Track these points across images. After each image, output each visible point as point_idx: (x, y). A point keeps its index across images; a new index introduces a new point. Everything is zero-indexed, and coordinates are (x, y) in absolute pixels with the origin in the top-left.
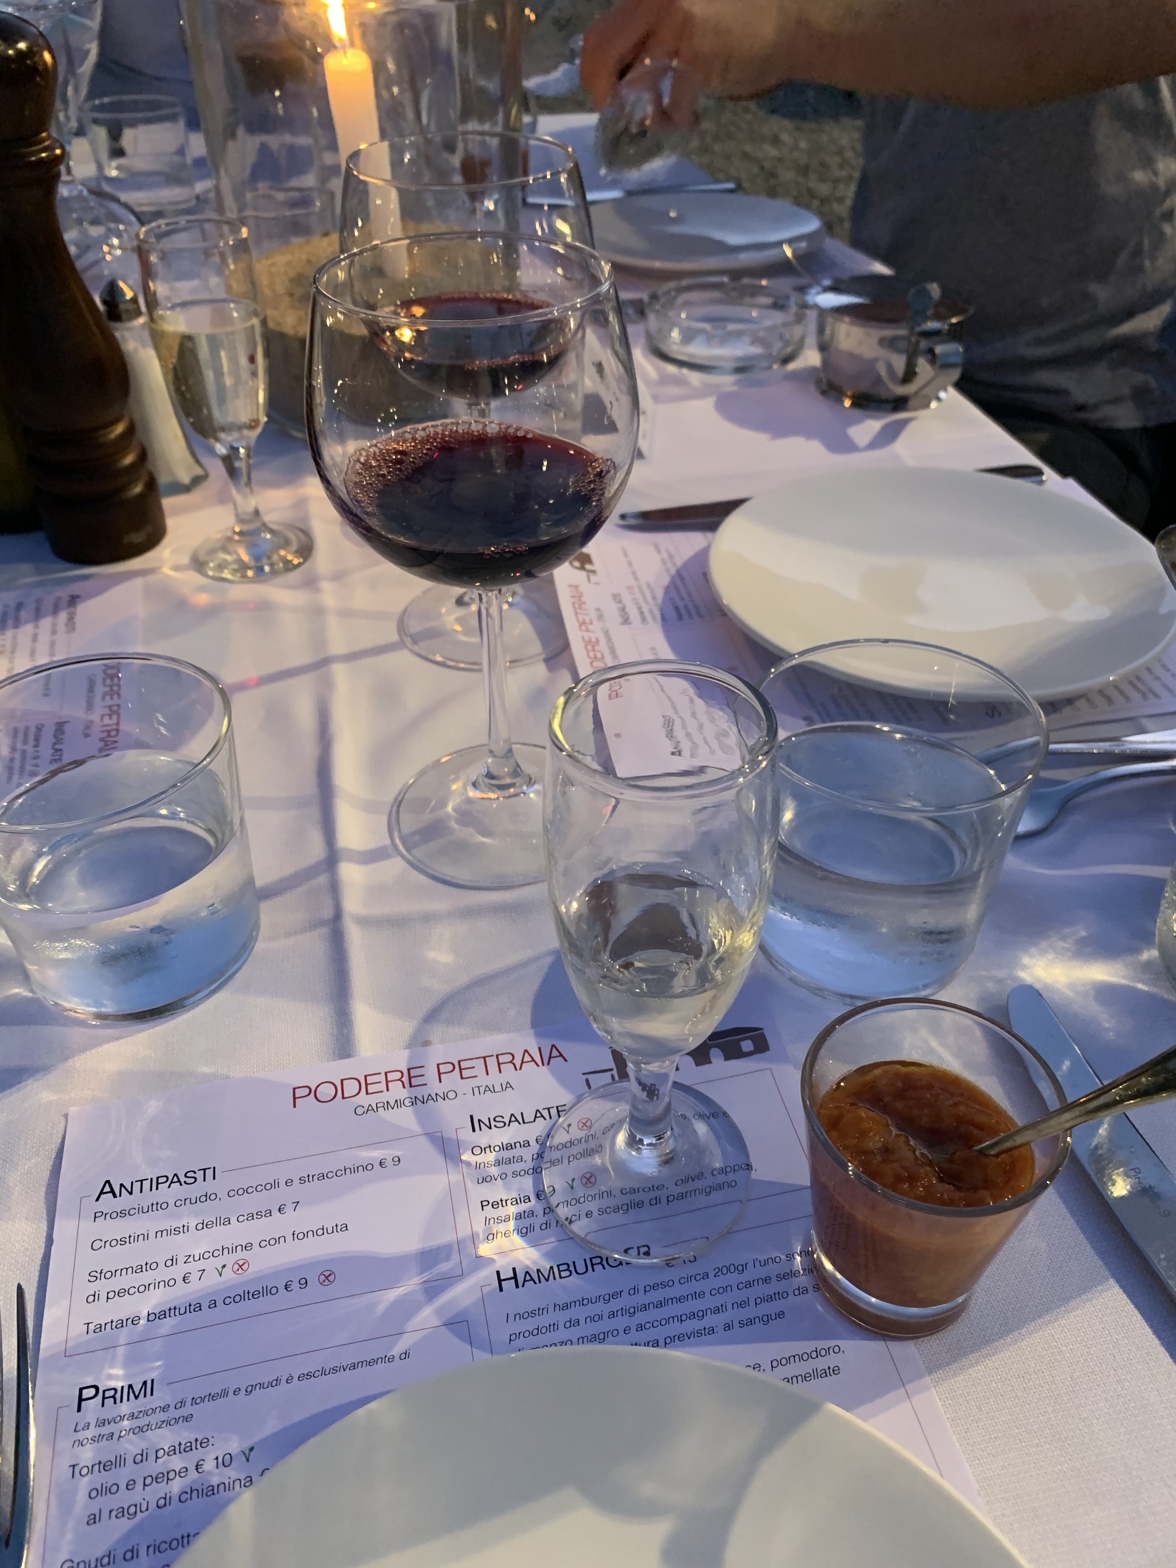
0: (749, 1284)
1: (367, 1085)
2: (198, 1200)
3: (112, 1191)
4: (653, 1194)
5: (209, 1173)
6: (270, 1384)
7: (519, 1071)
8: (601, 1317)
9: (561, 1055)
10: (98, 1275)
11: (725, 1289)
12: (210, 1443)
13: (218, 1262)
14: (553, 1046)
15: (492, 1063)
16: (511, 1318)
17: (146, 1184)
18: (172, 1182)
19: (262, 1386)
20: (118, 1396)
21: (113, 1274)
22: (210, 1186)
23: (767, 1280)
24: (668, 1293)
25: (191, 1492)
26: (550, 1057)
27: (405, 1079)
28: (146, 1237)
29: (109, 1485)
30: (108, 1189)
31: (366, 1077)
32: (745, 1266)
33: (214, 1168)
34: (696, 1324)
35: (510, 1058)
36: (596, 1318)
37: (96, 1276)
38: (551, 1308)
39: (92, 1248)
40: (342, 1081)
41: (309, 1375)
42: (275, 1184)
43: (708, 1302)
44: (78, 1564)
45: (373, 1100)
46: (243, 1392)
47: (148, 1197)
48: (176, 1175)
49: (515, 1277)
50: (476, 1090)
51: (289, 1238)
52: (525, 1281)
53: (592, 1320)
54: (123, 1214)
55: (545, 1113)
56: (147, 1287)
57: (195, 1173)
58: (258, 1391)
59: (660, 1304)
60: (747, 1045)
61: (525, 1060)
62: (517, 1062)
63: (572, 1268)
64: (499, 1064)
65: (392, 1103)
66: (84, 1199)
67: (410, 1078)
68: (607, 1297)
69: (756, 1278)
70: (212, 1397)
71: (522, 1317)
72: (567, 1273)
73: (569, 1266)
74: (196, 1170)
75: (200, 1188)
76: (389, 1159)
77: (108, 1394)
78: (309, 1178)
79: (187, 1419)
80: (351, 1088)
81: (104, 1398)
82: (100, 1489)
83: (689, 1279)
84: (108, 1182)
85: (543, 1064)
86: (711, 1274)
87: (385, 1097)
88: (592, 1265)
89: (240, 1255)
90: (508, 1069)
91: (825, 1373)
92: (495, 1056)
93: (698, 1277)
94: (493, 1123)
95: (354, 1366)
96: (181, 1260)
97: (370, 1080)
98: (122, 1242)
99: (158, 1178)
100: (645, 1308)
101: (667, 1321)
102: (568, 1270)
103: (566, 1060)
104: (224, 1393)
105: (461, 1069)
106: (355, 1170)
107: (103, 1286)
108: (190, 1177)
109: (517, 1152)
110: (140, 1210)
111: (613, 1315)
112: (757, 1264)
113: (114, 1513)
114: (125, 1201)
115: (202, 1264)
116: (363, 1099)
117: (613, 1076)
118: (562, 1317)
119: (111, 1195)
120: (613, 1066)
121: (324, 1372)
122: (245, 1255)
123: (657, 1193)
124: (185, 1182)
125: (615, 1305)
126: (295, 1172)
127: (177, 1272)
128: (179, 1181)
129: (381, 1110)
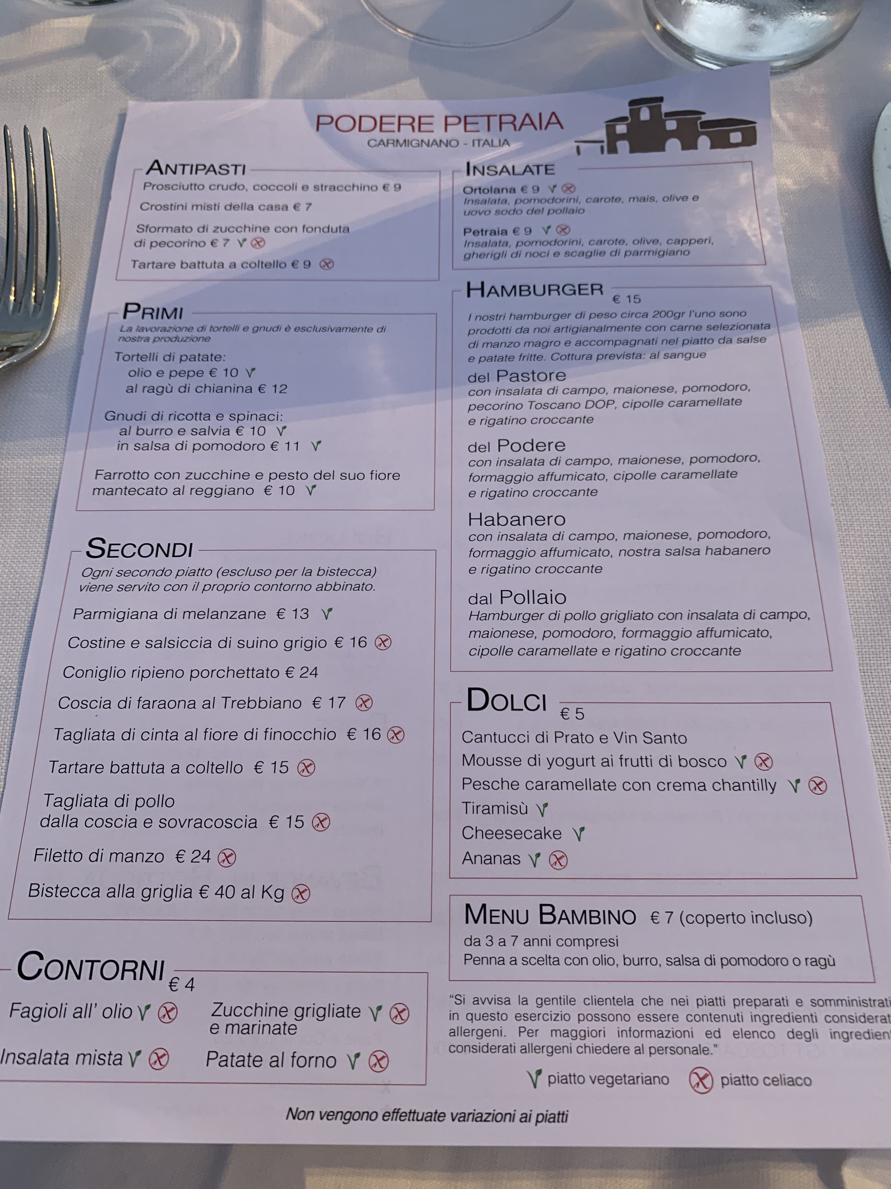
0: (682, 328)
1: (381, 124)
2: (229, 187)
3: (160, 169)
4: (614, 247)
5: (240, 169)
6: (272, 329)
7: (517, 132)
8: (548, 330)
9: (559, 122)
10: (145, 228)
11: (659, 328)
12: (222, 359)
13: (241, 236)
15: (495, 121)
16: (473, 318)
17: (188, 168)
18: (209, 170)
19: (266, 329)
20: (155, 314)
21: (157, 229)
22: (239, 179)
23: (698, 328)
24: (609, 322)
25: (205, 387)
26: (549, 123)
27: (416, 124)
28: (184, 207)
29: (144, 370)
30: (156, 166)
32: (681, 314)
33: (244, 166)
34: (627, 349)
35: (512, 119)
36: (544, 330)
37: (143, 228)
38: (508, 316)
39: (141, 207)
41: (304, 329)
42: (293, 187)
43: (642, 335)
44: (118, 415)
45: (385, 136)
46: (251, 330)
47: (187, 178)
48: (212, 166)
49: (482, 289)
50: (476, 143)
51: (300, 229)
52: (490, 293)
53: (540, 330)
54: (167, 187)
55: (535, 169)
56: (182, 244)
57: (228, 166)
58: (262, 332)
59: (600, 329)
60: (736, 137)
61: (525, 123)
62: (518, 123)
63: (532, 290)
64: (501, 123)
65: (401, 141)
66: (137, 172)
67: (420, 124)
68: (556, 316)
69: (689, 325)
70: (226, 329)
71: (482, 318)
72: (527, 293)
73: (529, 287)
74: (229, 165)
75: (230, 179)
76: (392, 184)
77: (147, 311)
78: (323, 187)
79: (205, 339)
80: (368, 123)
81: (144, 313)
82: (137, 371)
83: (631, 315)
84: (157, 161)
86: (651, 315)
87: (396, 136)
88: (550, 290)
89: (259, 234)
90: (508, 128)
91: (728, 402)
93: (638, 315)
94: (486, 171)
95: (340, 330)
96: (211, 229)
97: (385, 120)
98: (165, 207)
99: (197, 166)
100: (587, 329)
101: (603, 343)
102: (528, 290)
104: (236, 328)
105: (466, 124)
106: (362, 188)
107: (149, 237)
108: (224, 169)
109: (503, 196)
110: (182, 187)
111: (558, 330)
112: (693, 314)
113: (146, 389)
114: (169, 178)
115: (227, 235)
116: (377, 134)
117: (602, 147)
118: (516, 324)
119: (158, 172)
120: (605, 139)
121: (315, 329)
122: (263, 235)
123: (618, 246)
124: (219, 173)
125: (561, 323)
126: (312, 180)
127: (207, 237)
128: (214, 171)
129: (391, 146)
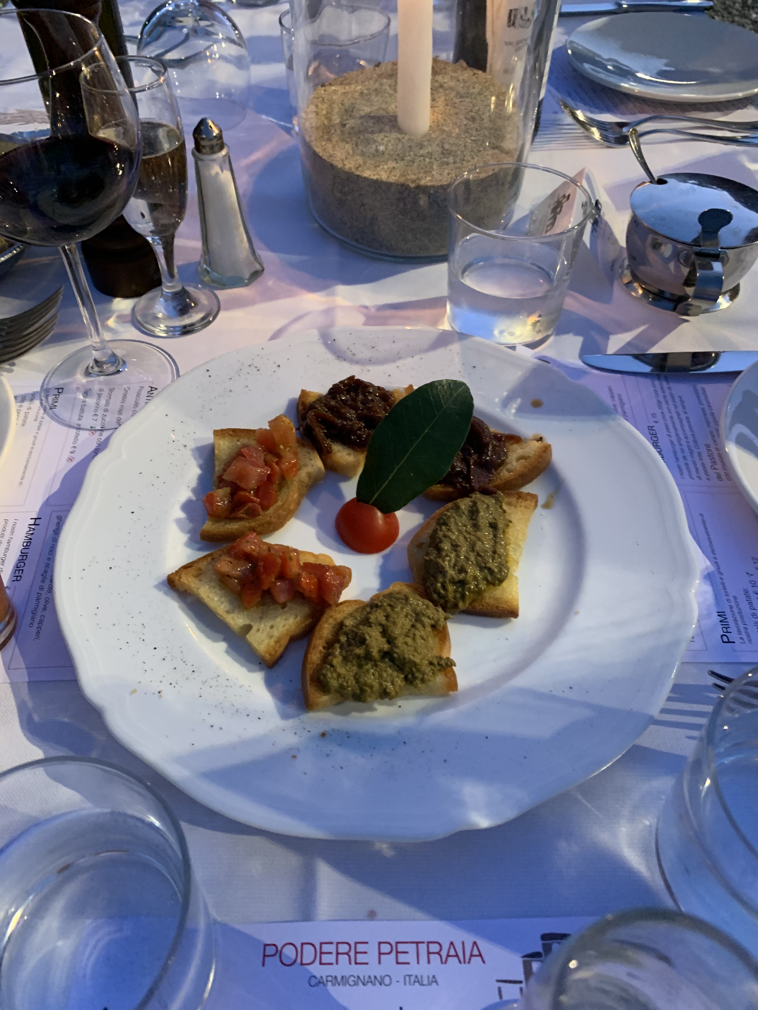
14: (475, 943)
31: (321, 944)
40: (302, 944)
85: (465, 962)
92: (426, 943)
103: (484, 962)
